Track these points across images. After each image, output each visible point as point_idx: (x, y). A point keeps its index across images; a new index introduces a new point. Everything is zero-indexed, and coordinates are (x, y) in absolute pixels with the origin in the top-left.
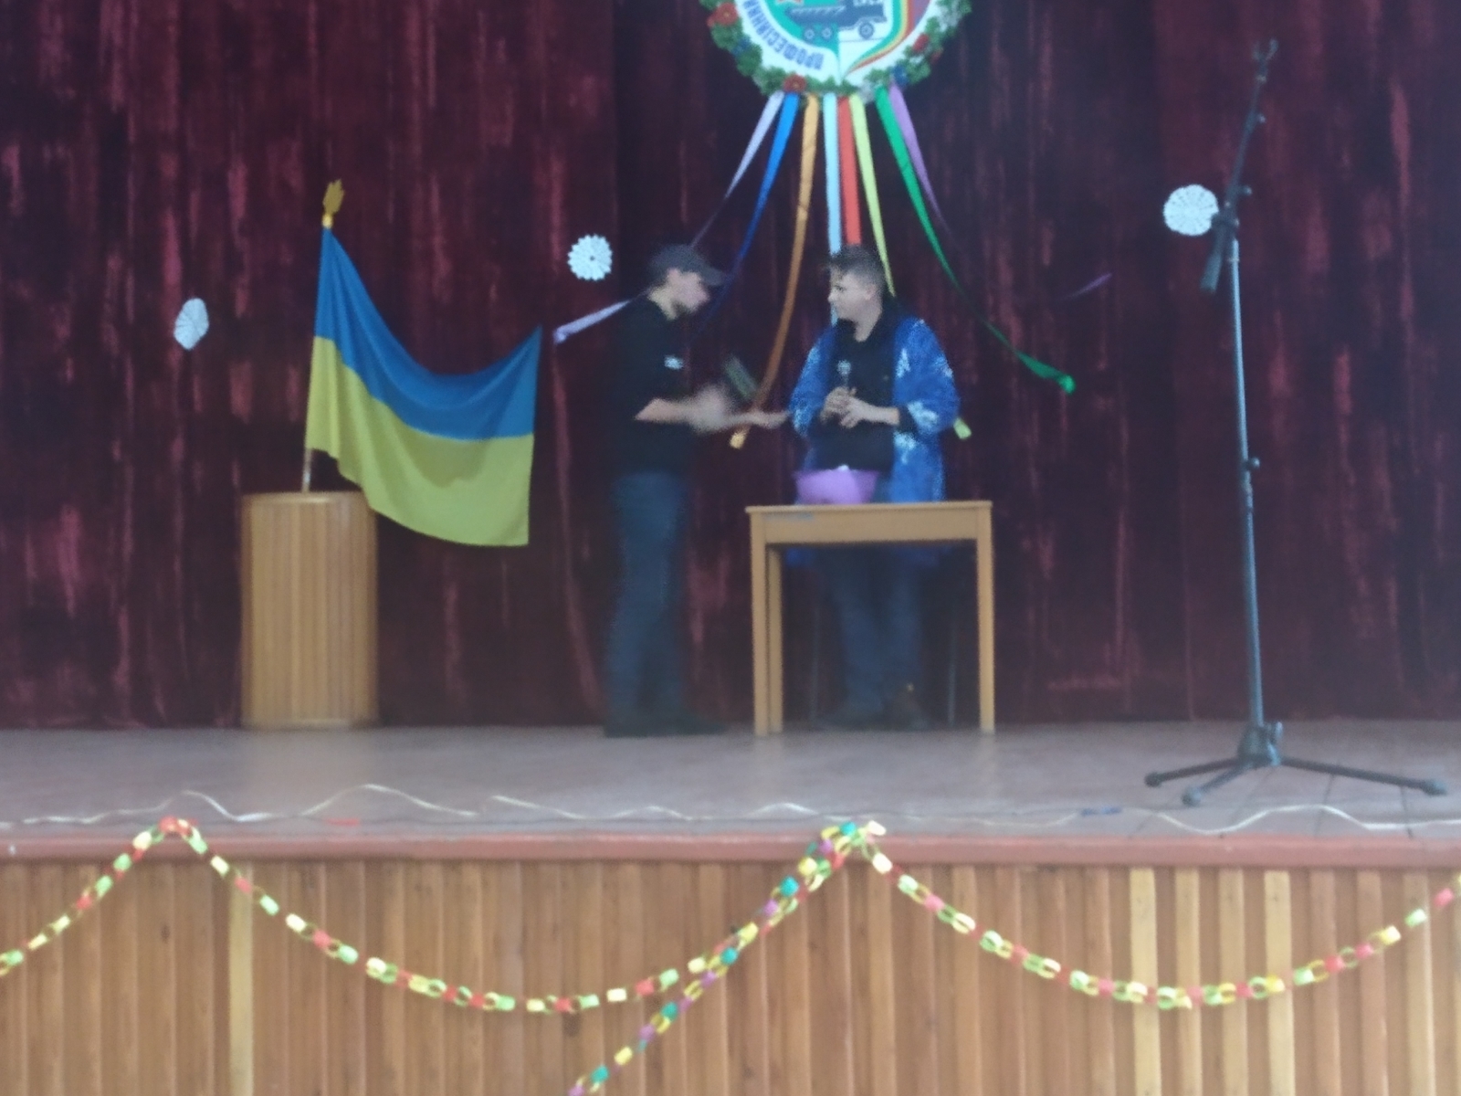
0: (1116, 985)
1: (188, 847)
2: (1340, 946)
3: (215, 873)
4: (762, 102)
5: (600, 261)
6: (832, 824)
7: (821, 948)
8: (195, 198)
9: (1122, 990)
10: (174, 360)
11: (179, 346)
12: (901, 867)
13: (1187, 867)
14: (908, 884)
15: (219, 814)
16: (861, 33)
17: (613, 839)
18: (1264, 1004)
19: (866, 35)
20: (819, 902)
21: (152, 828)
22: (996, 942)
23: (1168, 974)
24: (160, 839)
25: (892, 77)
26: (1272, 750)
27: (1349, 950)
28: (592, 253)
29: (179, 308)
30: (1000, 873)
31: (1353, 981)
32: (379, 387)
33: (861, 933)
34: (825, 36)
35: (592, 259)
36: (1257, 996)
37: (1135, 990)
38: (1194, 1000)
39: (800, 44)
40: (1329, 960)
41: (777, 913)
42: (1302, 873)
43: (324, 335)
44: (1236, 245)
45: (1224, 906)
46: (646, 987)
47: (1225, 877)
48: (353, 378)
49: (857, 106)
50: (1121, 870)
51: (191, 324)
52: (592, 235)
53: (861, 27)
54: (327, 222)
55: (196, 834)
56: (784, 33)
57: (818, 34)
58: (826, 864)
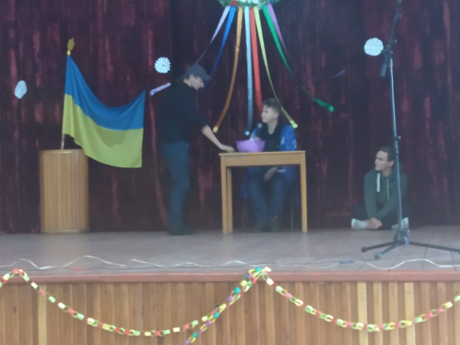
0: (353, 324)
1: (22, 279)
2: (432, 308)
3: (32, 288)
4: (222, 10)
5: (166, 66)
6: (252, 268)
7: (249, 312)
8: (21, 45)
9: (355, 326)
10: (15, 102)
11: (16, 97)
12: (277, 283)
13: (377, 282)
14: (279, 289)
15: (33, 267)
17: (175, 274)
18: (405, 329)
20: (248, 295)
21: (10, 272)
22: (310, 309)
23: (371, 320)
24: (12, 276)
25: (269, 1)
26: (406, 239)
27: (434, 310)
28: (163, 64)
29: (16, 84)
30: (312, 285)
31: (436, 320)
32: (88, 112)
33: (263, 307)
35: (163, 65)
36: (403, 327)
37: (360, 325)
38: (380, 329)
40: (428, 314)
41: (233, 300)
42: (418, 283)
43: (68, 94)
44: (392, 60)
45: (391, 295)
46: (187, 326)
47: (391, 285)
48: (79, 109)
49: (256, 11)
50: (354, 283)
51: (20, 90)
52: (163, 57)
54: (69, 53)
55: (26, 274)
58: (250, 282)
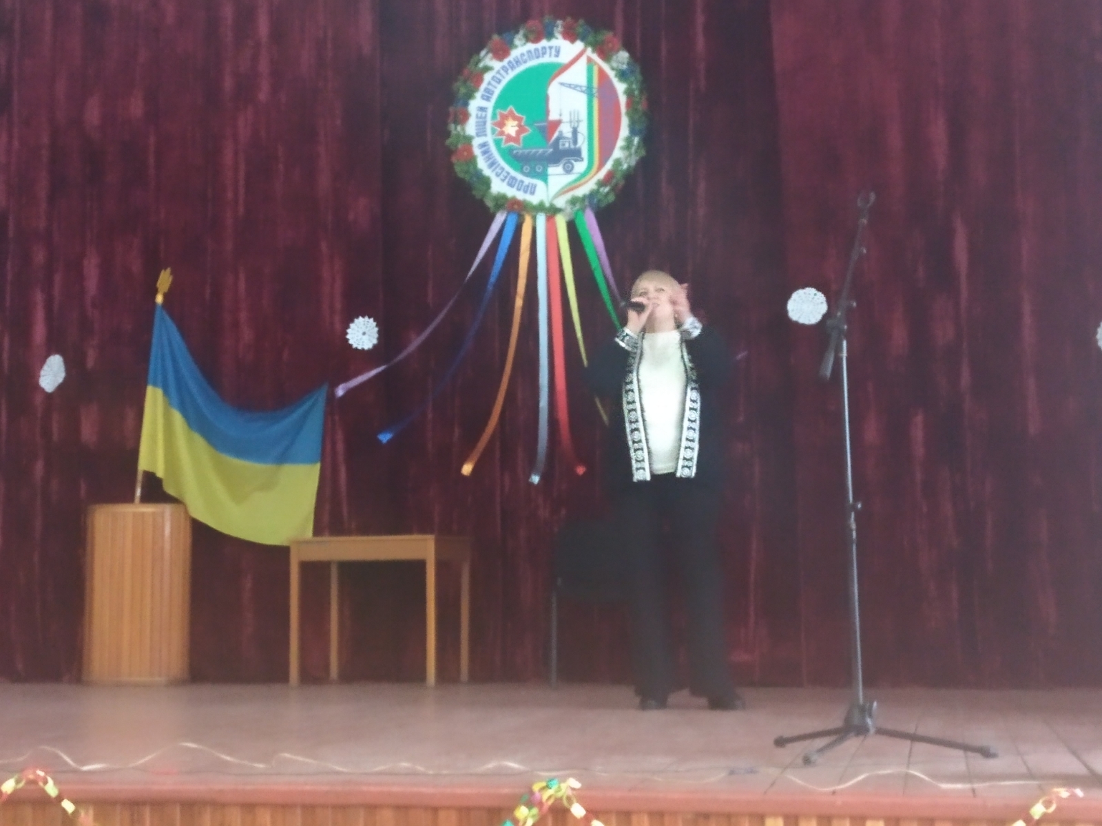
1: (44, 791)
3: (64, 811)
4: (490, 218)
5: (369, 335)
6: (540, 779)
8: (58, 278)
10: (38, 400)
11: (43, 390)
12: (593, 813)
13: (808, 816)
15: (66, 763)
16: (564, 168)
17: (372, 789)
19: (568, 171)
21: (16, 776)
24: (21, 785)
25: (587, 203)
26: (869, 721)
28: (364, 329)
29: (43, 362)
30: (667, 819)
32: (197, 422)
34: (537, 170)
35: (364, 334)
39: (519, 177)
42: (893, 822)
43: (155, 385)
44: (845, 343)
48: (177, 418)
49: (561, 222)
50: (759, 818)
51: (52, 374)
52: (363, 316)
53: (564, 165)
54: (159, 299)
55: (50, 782)
56: (507, 168)
57: (533, 169)
58: (535, 811)
